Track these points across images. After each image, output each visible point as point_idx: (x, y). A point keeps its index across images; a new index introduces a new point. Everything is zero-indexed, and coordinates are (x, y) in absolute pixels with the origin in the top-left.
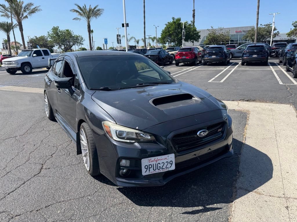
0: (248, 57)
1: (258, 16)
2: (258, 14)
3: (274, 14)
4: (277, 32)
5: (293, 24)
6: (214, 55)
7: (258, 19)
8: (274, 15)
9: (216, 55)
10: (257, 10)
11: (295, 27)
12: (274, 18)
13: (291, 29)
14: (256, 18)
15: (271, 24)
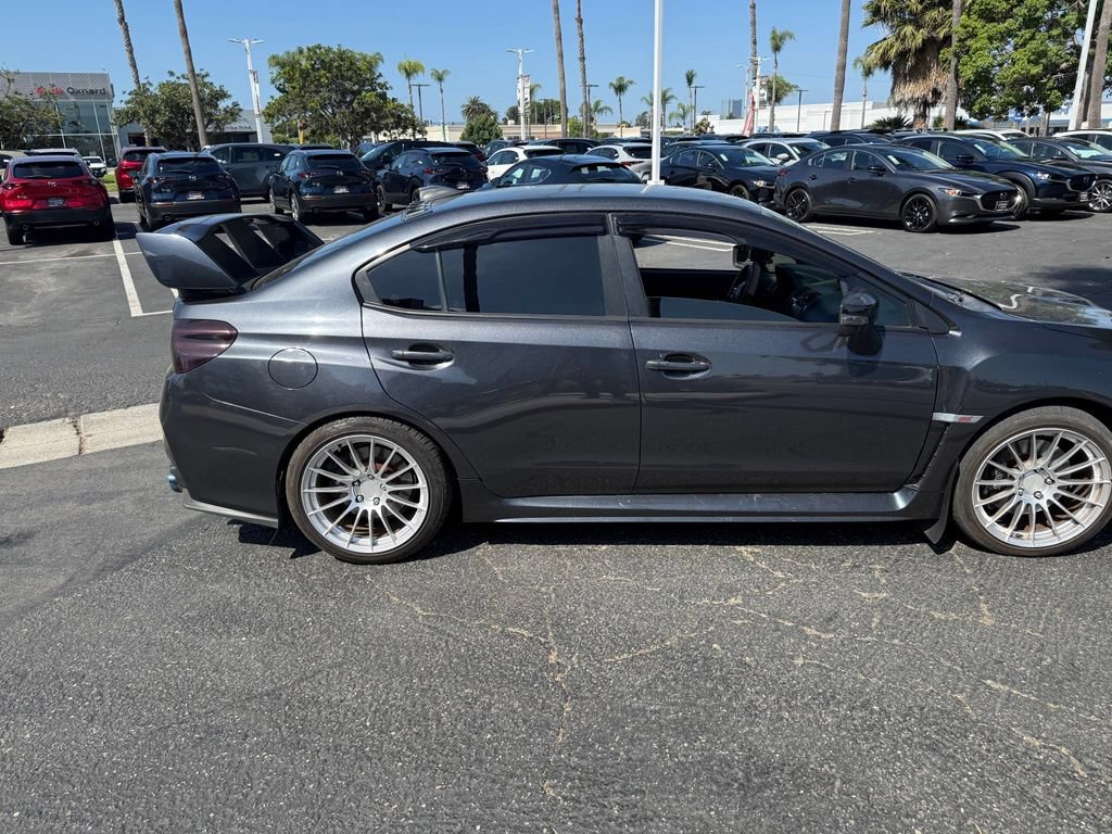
1: (188, 44)
2: (184, 33)
3: (246, 41)
4: (231, 106)
5: (273, 82)
6: (196, 191)
7: (189, 52)
8: (247, 45)
9: (203, 192)
10: (177, 22)
11: (281, 91)
12: (249, 56)
13: (272, 97)
14: (182, 49)
15: (207, 75)
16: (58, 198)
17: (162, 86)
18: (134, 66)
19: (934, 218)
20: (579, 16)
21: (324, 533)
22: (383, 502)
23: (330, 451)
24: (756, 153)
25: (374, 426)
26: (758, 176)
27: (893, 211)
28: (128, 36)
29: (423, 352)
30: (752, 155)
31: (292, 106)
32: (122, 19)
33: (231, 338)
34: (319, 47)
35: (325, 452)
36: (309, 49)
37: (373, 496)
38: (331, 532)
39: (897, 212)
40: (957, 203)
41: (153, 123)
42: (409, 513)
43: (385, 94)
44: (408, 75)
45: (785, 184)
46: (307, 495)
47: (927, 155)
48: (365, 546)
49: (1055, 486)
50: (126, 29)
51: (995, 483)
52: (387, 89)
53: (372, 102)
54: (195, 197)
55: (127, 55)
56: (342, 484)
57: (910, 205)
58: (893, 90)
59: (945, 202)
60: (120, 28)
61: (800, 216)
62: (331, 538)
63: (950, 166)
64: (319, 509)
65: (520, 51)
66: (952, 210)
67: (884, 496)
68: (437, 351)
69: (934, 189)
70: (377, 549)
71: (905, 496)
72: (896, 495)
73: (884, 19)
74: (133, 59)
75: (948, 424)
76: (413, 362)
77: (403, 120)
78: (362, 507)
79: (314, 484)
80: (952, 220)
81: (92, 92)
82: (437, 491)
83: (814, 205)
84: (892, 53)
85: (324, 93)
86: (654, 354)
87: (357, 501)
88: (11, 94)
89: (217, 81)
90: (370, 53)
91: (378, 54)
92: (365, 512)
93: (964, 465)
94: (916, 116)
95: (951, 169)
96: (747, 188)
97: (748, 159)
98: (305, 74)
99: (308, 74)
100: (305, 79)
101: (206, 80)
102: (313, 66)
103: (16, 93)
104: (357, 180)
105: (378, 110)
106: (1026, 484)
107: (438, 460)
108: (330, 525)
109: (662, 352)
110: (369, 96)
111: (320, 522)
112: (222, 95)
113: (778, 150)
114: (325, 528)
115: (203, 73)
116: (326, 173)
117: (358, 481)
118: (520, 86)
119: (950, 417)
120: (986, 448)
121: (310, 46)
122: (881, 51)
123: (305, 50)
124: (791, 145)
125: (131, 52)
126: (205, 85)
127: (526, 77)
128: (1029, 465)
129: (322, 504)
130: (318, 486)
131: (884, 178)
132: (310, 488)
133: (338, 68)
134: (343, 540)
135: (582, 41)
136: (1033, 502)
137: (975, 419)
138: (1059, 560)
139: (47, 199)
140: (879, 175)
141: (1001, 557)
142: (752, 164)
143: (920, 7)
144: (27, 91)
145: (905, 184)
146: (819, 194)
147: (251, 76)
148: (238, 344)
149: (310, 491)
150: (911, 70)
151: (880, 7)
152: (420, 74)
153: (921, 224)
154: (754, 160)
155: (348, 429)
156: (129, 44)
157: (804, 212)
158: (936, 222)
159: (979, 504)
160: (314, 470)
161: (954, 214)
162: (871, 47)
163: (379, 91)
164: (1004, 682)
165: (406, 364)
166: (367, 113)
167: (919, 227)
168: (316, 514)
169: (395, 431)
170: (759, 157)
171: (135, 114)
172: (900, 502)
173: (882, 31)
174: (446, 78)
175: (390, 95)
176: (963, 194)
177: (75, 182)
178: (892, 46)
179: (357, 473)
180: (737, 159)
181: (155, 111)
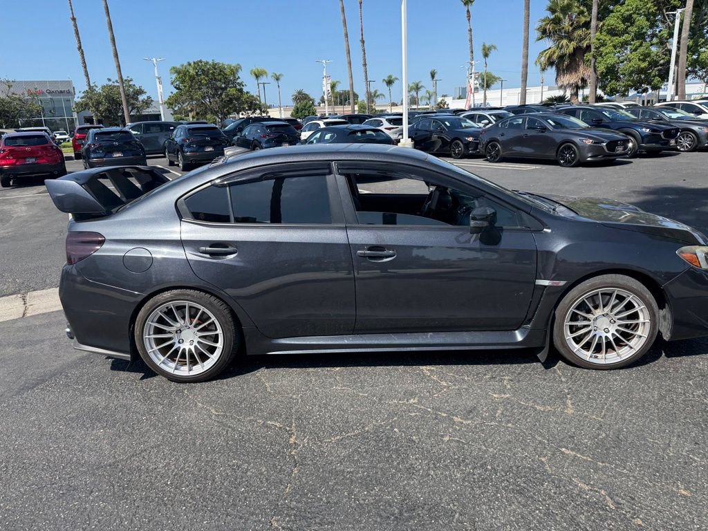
0: (196, 152)
1: (118, 61)
2: (116, 55)
3: (154, 59)
4: (146, 98)
5: (172, 84)
6: (118, 151)
7: (119, 66)
8: (155, 61)
9: (123, 152)
10: (112, 48)
11: (177, 89)
12: (156, 68)
13: (172, 93)
14: (114, 64)
15: (131, 80)
16: (32, 158)
17: (103, 87)
18: (87, 76)
19: (578, 158)
20: (362, 38)
21: (158, 363)
22: (195, 343)
23: (161, 312)
24: (468, 120)
25: (188, 295)
26: (469, 135)
27: (552, 154)
28: (83, 57)
29: (218, 248)
30: (465, 121)
31: (184, 97)
32: (80, 48)
33: (101, 243)
34: (201, 61)
35: (158, 313)
36: (194, 63)
37: (189, 340)
38: (163, 362)
39: (554, 154)
40: (591, 148)
41: (97, 110)
42: (212, 350)
43: (242, 89)
44: (257, 77)
45: (485, 139)
46: (147, 340)
47: (573, 119)
48: (184, 371)
49: (616, 325)
50: (82, 54)
51: (579, 323)
52: (243, 86)
53: (234, 95)
54: (118, 155)
55: (83, 69)
56: (170, 332)
57: (562, 151)
58: (556, 79)
59: (584, 147)
60: (78, 53)
61: (495, 158)
62: (163, 366)
63: (587, 125)
64: (156, 348)
65: (324, 61)
66: (588, 152)
67: (509, 333)
68: (227, 247)
69: (577, 140)
70: (192, 373)
71: (522, 334)
72: (517, 332)
73: (549, 36)
74: (86, 72)
75: (545, 287)
76: (213, 254)
77: (253, 105)
78: (182, 346)
79: (152, 333)
80: (589, 159)
81: (61, 92)
82: (229, 335)
83: (503, 152)
84: (555, 57)
85: (204, 89)
86: (361, 246)
87: (179, 342)
88: (10, 94)
89: (137, 84)
90: (234, 64)
91: (238, 65)
92: (184, 350)
93: (557, 312)
94: (571, 95)
95: (588, 127)
96: (462, 142)
97: (463, 124)
98: (192, 78)
99: (194, 78)
100: (192, 81)
101: (130, 83)
102: (197, 73)
103: (13, 94)
104: (219, 142)
105: (238, 99)
106: (598, 323)
107: (229, 316)
108: (162, 358)
109: (367, 245)
110: (232, 91)
111: (156, 356)
112: (141, 92)
113: (482, 118)
114: (159, 360)
115: (129, 79)
116: (200, 139)
117: (180, 330)
118: (324, 83)
119: (546, 283)
120: (570, 301)
121: (195, 61)
122: (548, 56)
123: (192, 64)
124: (490, 115)
125: (85, 67)
126: (130, 86)
127: (328, 77)
128: (598, 312)
129: (157, 345)
130: (155, 333)
131: (546, 134)
132: (149, 335)
133: (213, 73)
134: (170, 368)
135: (365, 54)
136: (604, 335)
137: (562, 283)
138: (621, 371)
139: (25, 158)
140: (543, 132)
141: (586, 370)
142: (466, 127)
143: (571, 28)
144: (20, 92)
145: (559, 137)
146: (505, 144)
147: (157, 80)
148: (105, 246)
149: (149, 337)
150: (567, 66)
151: (546, 29)
152: (265, 76)
153: (570, 162)
154: (467, 125)
155: (172, 297)
156: (84, 63)
157: (497, 155)
158: (579, 160)
159: (569, 337)
160: (152, 324)
161: (590, 155)
162: (542, 53)
163: (238, 87)
164: (572, 450)
165: (208, 256)
166: (230, 101)
167: (569, 164)
168: (153, 352)
169: (201, 298)
170: (470, 123)
171: (87, 104)
172: (519, 337)
173: (548, 43)
174: (281, 78)
175: (245, 90)
176: (595, 143)
177: (43, 148)
178: (554, 52)
179: (178, 325)
180: (456, 124)
181: (99, 103)
